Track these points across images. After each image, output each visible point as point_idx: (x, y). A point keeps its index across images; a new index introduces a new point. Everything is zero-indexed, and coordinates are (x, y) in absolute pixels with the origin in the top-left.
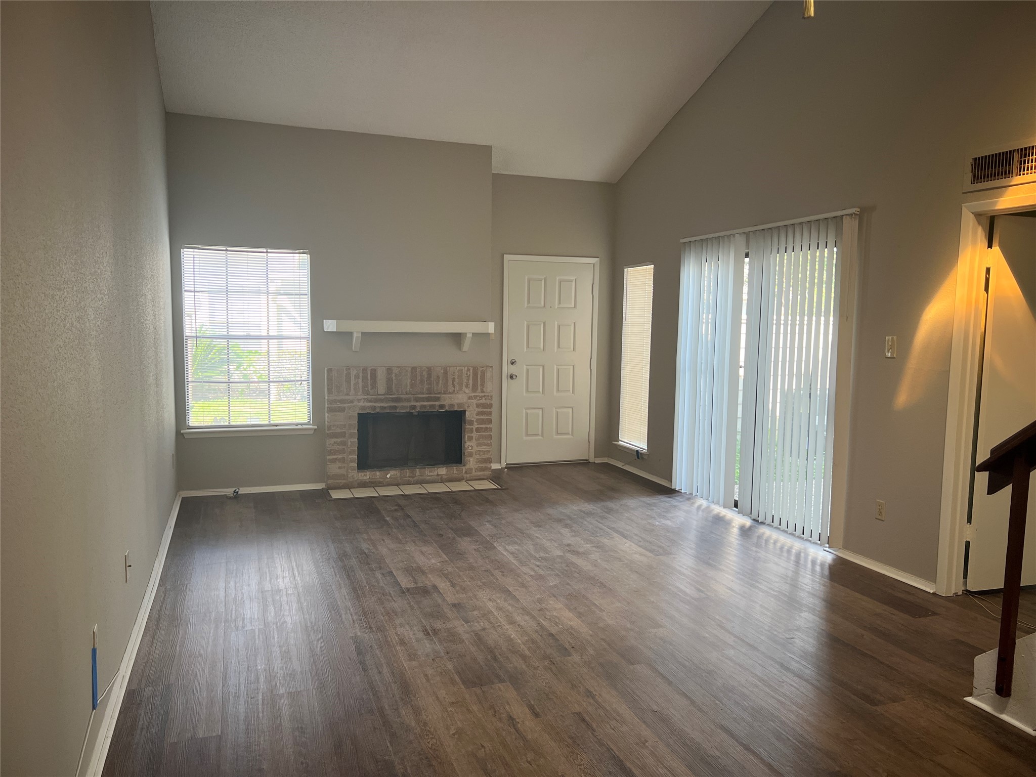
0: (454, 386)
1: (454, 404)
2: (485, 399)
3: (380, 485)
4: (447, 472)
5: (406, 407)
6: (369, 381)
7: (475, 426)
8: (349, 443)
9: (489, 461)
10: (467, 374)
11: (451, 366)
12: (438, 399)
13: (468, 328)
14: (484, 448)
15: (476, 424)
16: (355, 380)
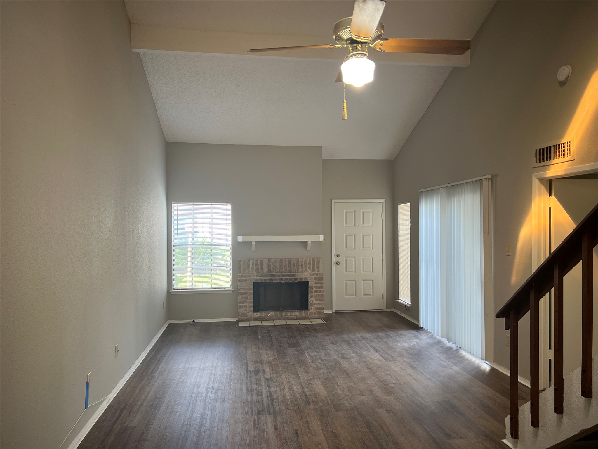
0: (302, 268)
1: (302, 278)
2: (319, 275)
3: (265, 320)
4: (299, 314)
5: (277, 279)
6: (259, 266)
7: (314, 289)
8: (249, 298)
9: (322, 308)
10: (309, 262)
11: (301, 258)
12: (294, 275)
13: (309, 238)
14: (319, 302)
15: (315, 288)
16: (252, 265)
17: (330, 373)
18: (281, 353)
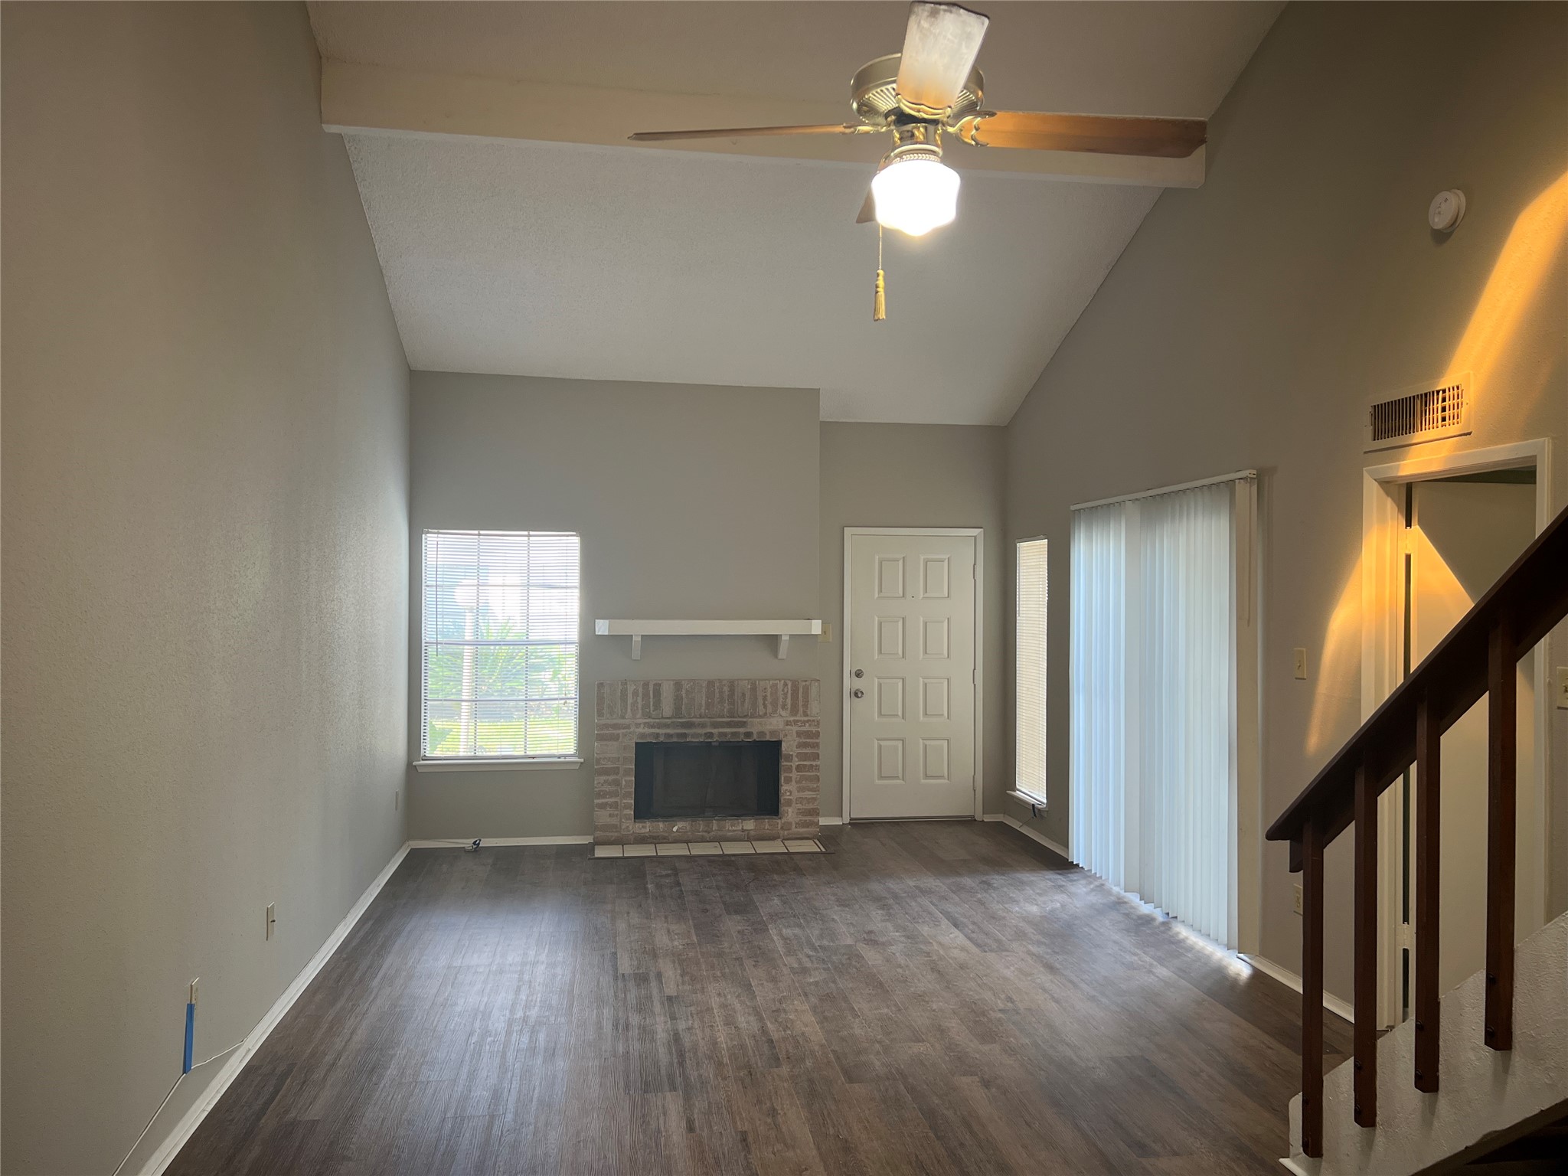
0: (765, 706)
1: (765, 731)
2: (810, 725)
3: (665, 841)
4: (756, 826)
5: (700, 735)
6: (651, 700)
7: (796, 762)
8: (624, 783)
9: (815, 812)
10: (783, 690)
11: (762, 680)
12: (743, 724)
13: (784, 628)
14: (808, 794)
15: (797, 760)
16: (633, 698)
17: (834, 982)
18: (707, 930)
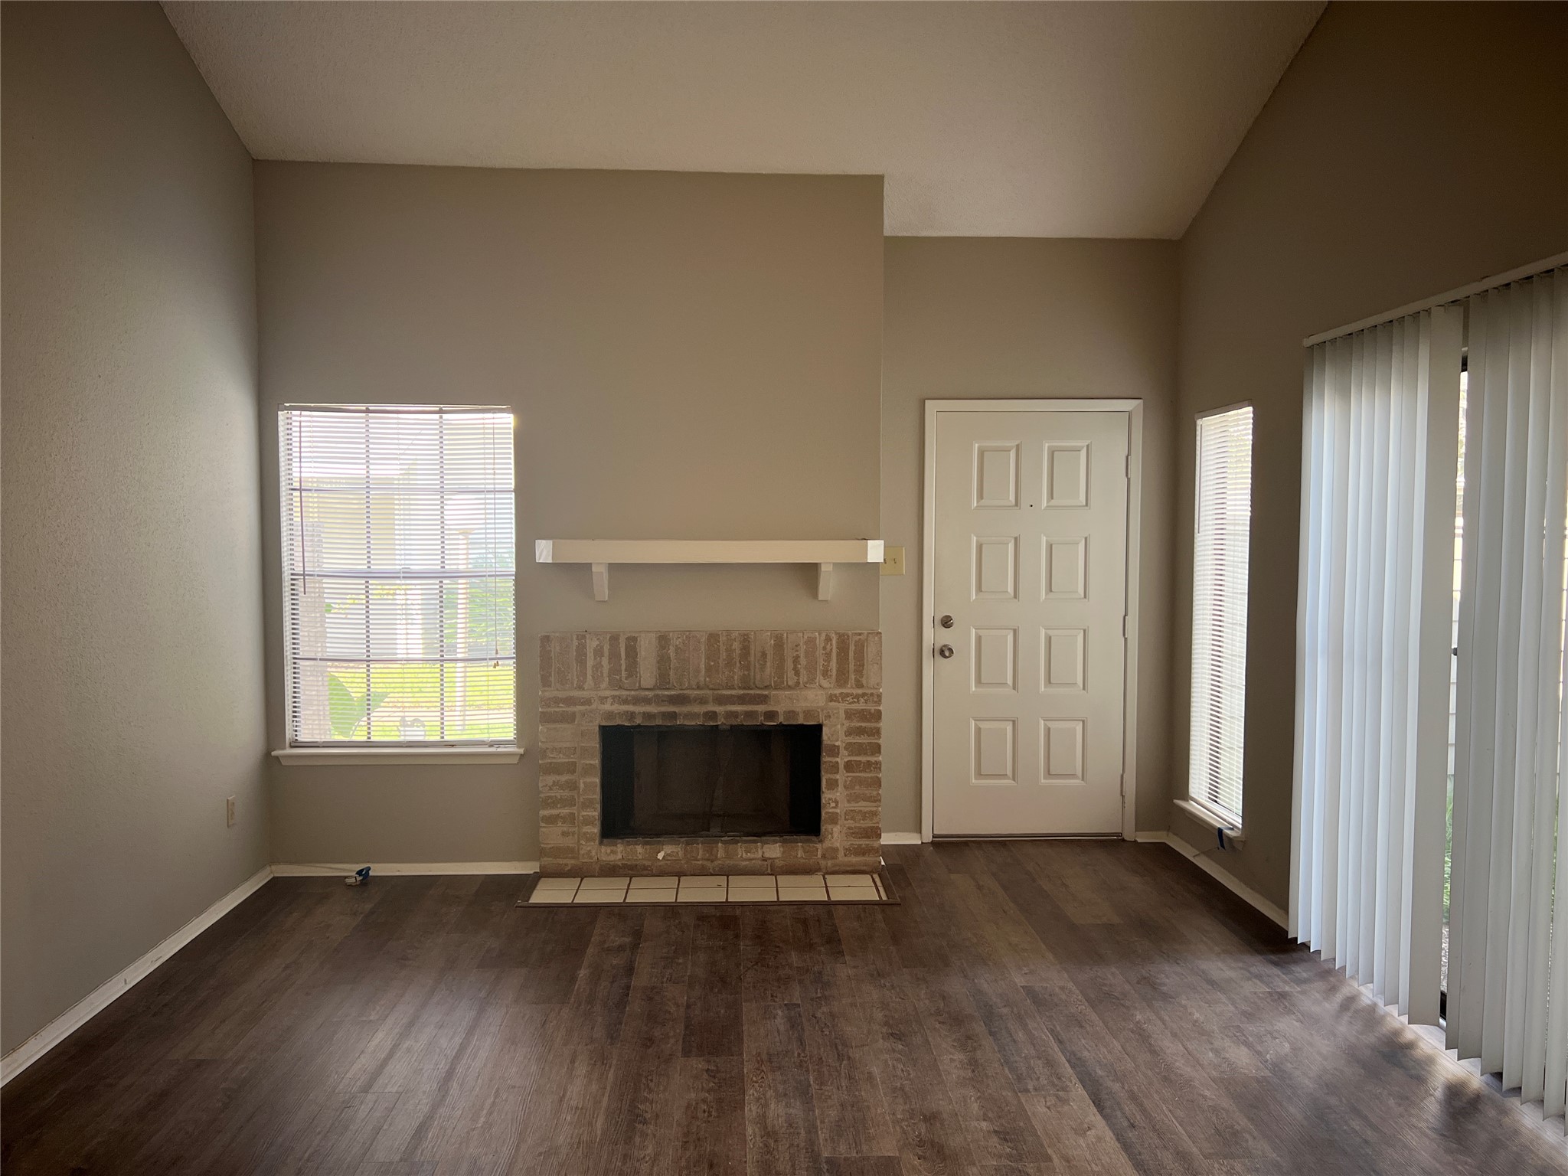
0: (797, 673)
1: (797, 710)
2: (866, 701)
3: (645, 872)
4: (784, 852)
5: (695, 716)
6: (623, 662)
7: (841, 760)
8: (582, 786)
9: (874, 829)
10: (824, 648)
11: (791, 632)
12: (763, 700)
13: (826, 553)
15: (846, 753)
16: (595, 659)
